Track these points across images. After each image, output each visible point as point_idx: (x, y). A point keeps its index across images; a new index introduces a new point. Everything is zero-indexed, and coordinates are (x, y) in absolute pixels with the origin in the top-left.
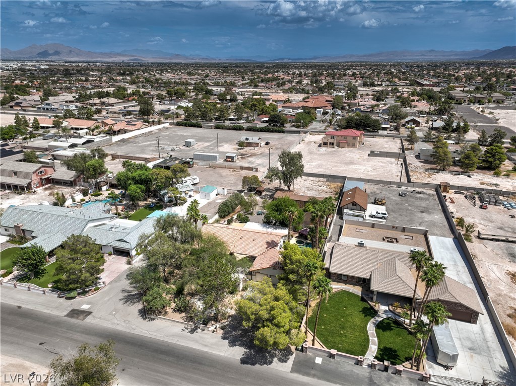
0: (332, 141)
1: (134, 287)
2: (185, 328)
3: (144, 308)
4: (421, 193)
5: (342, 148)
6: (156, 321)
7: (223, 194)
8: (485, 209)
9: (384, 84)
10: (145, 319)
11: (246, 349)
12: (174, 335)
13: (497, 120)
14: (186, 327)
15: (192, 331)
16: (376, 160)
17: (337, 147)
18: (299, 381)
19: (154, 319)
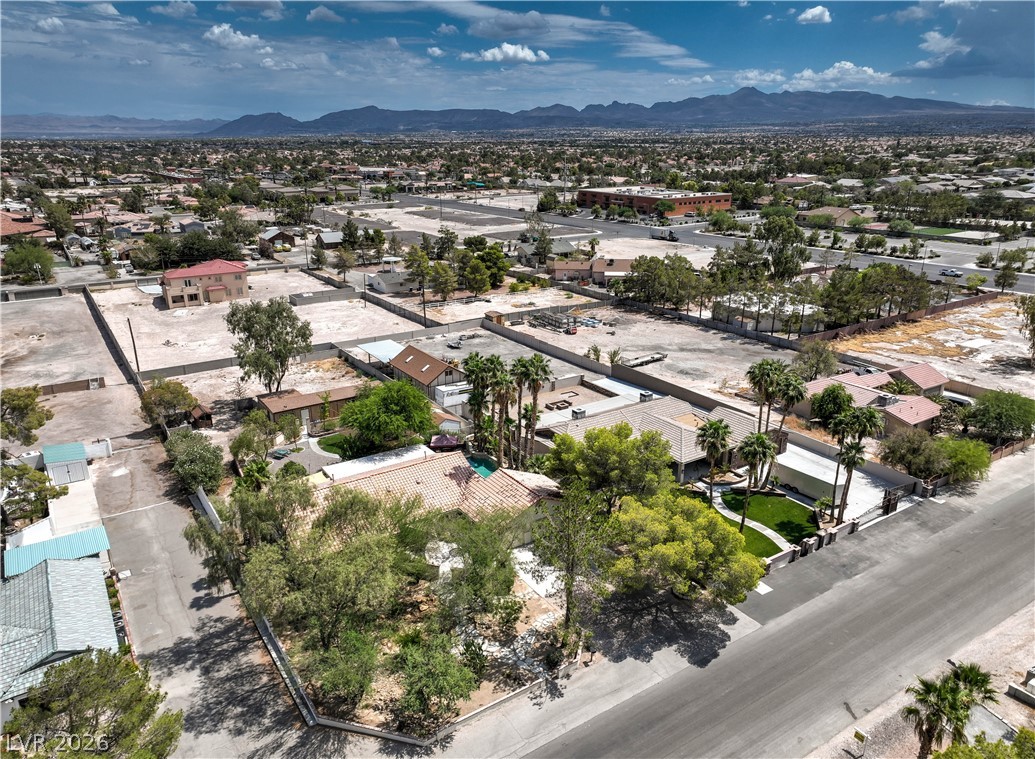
0: (191, 290)
1: (268, 731)
2: (532, 699)
3: (386, 740)
4: (473, 337)
5: (217, 302)
6: (458, 736)
7: (104, 454)
8: (575, 333)
9: (92, 182)
10: (428, 751)
11: (670, 645)
12: (540, 725)
13: (390, 223)
14: (531, 695)
15: (554, 691)
16: (320, 309)
17: (206, 304)
18: (788, 626)
19: (449, 738)
